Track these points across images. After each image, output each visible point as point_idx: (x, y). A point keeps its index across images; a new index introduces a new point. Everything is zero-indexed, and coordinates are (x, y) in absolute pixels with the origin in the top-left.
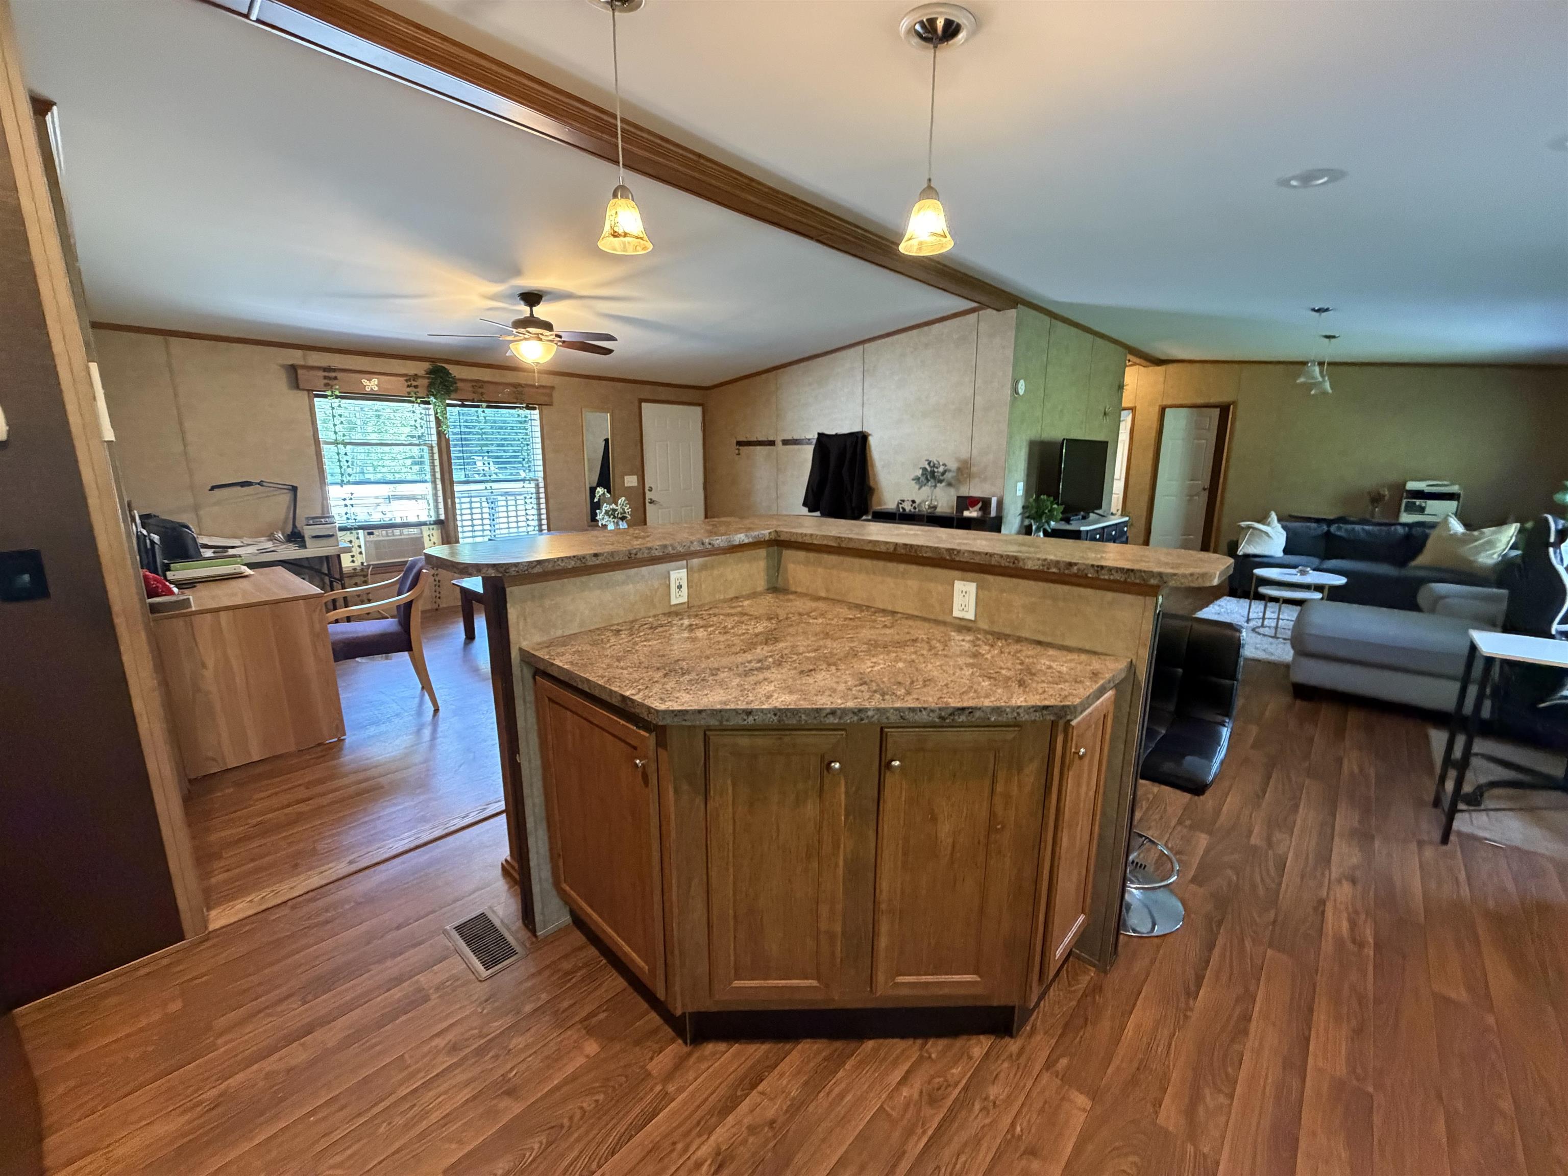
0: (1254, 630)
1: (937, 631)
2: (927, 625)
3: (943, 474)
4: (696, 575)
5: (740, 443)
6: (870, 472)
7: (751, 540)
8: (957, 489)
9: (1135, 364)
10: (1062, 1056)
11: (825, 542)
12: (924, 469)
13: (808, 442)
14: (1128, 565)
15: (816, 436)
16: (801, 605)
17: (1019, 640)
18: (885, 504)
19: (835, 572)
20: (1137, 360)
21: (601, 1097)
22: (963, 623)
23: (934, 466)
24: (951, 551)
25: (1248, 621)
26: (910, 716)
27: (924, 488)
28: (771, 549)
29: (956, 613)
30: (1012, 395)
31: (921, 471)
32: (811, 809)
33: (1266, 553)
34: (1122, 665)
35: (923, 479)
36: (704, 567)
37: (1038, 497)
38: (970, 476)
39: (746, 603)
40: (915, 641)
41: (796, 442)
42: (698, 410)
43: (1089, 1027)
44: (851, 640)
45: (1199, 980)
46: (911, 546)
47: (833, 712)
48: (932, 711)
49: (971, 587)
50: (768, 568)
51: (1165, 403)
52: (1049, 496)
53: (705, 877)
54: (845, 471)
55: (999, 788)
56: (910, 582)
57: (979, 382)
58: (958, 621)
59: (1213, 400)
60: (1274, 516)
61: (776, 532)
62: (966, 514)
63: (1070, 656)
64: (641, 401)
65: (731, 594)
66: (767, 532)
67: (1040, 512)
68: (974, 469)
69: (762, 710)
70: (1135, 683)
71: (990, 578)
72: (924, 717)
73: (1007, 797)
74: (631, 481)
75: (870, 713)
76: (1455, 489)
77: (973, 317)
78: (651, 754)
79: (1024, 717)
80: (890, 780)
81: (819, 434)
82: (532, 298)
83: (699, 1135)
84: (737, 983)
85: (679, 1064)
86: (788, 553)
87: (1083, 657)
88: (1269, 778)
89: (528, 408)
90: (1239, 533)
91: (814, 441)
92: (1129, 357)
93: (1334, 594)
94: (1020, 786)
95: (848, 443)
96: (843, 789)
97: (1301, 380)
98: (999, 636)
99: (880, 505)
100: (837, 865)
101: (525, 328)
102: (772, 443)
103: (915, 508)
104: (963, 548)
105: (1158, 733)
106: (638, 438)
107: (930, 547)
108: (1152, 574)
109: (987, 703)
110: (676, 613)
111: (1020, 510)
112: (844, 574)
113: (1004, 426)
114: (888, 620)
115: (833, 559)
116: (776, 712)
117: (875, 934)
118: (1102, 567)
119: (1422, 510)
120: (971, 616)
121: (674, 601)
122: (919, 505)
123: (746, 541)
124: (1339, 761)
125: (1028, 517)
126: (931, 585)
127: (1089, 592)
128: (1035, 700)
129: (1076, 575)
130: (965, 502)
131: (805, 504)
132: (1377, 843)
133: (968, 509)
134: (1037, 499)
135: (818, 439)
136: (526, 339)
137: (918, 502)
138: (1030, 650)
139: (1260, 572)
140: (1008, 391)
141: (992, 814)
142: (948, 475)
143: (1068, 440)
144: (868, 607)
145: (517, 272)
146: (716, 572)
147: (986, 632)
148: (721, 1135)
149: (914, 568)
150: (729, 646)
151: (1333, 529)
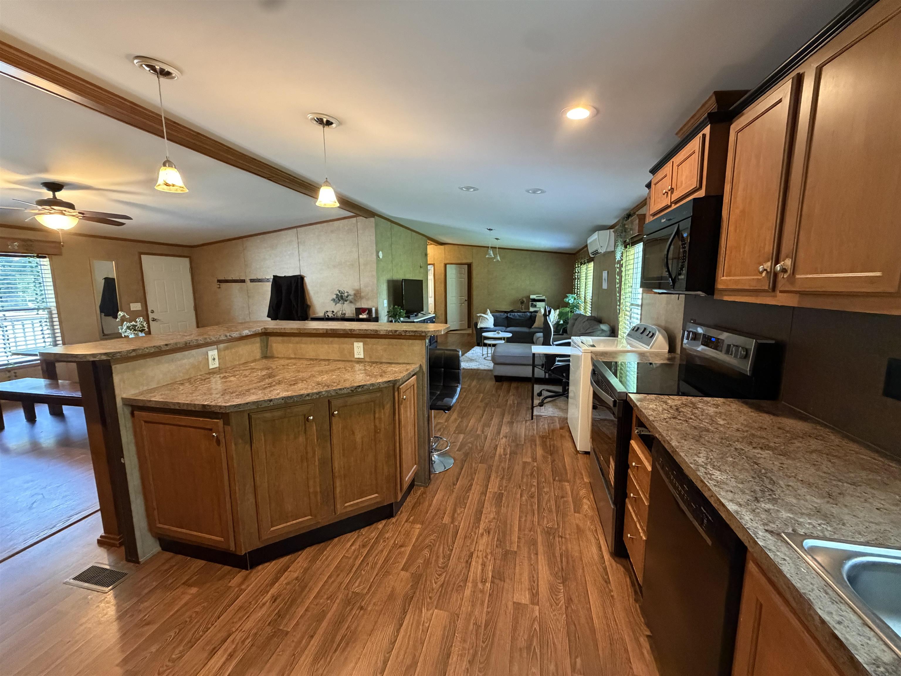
0: (484, 358)
1: (348, 364)
2: (344, 363)
3: (347, 297)
4: (223, 353)
5: (220, 281)
6: (307, 297)
7: (252, 333)
8: (355, 304)
9: (431, 244)
10: (411, 516)
11: (292, 331)
12: (337, 295)
13: (267, 281)
14: (415, 330)
15: (272, 277)
16: (282, 362)
17: (381, 363)
18: (317, 313)
19: (298, 345)
20: (432, 243)
21: (205, 604)
22: (359, 360)
23: (342, 293)
24: (351, 330)
25: (483, 355)
26: (340, 392)
27: (338, 305)
28: (262, 337)
29: (356, 356)
30: (377, 258)
31: (335, 296)
32: (301, 439)
33: (487, 326)
34: (418, 365)
35: (336, 299)
36: (226, 348)
37: (394, 306)
38: (361, 298)
39: (252, 364)
40: (340, 368)
41: (259, 281)
42: (186, 261)
43: (421, 505)
44: (311, 371)
45: (458, 479)
46: (334, 329)
47: (308, 395)
48: (348, 388)
49: (361, 344)
50: (261, 347)
51: (446, 262)
52: (399, 306)
53: (253, 482)
54: (292, 296)
55: (377, 416)
56: (335, 346)
57: (360, 251)
58: (357, 360)
59: (464, 261)
60: (489, 311)
61: (265, 328)
62: (361, 316)
63: (399, 366)
64: (141, 253)
65: (243, 361)
66: (260, 329)
67: (395, 314)
68: (362, 294)
69: (276, 399)
70: (423, 372)
71: (368, 340)
72: (345, 391)
73: (380, 419)
74: (136, 307)
75: (324, 393)
76: (544, 298)
77: (354, 220)
78: (221, 429)
79: (382, 386)
80: (334, 420)
81: (274, 276)
82: (55, 187)
83: (262, 595)
84: (272, 529)
85: (245, 578)
86: (272, 339)
87: (404, 365)
88: (485, 411)
89: (38, 257)
90: (477, 319)
91: (271, 280)
92: (428, 241)
93: (509, 340)
94: (384, 413)
95: (293, 281)
96: (315, 427)
97: (487, 256)
98: (373, 363)
99: (315, 314)
100: (315, 461)
101: (50, 206)
102: (243, 281)
103: (334, 315)
104: (356, 328)
105: (436, 393)
106: (140, 277)
107: (342, 329)
108: (422, 332)
109: (368, 383)
110: (213, 372)
111: (386, 313)
112: (303, 346)
113: (374, 273)
114: (327, 363)
115: (297, 339)
116: (283, 398)
117: (334, 488)
118: (407, 331)
119: (535, 306)
120: (362, 356)
121: (211, 367)
122: (336, 313)
123: (249, 334)
124: (507, 401)
125: (390, 316)
126: (344, 346)
127: (404, 341)
128: (385, 379)
129: (398, 335)
130: (360, 311)
131: (268, 316)
132: (514, 424)
133: (361, 314)
134: (394, 308)
135: (274, 279)
136: (50, 213)
137: (335, 312)
138: (385, 366)
139: (484, 334)
140: (374, 256)
141: (375, 426)
142: (350, 298)
143: (405, 280)
144: (316, 359)
145: (45, 170)
146: (233, 350)
147: (369, 362)
148: (273, 591)
149: (336, 339)
150: (251, 381)
151: (509, 315)
